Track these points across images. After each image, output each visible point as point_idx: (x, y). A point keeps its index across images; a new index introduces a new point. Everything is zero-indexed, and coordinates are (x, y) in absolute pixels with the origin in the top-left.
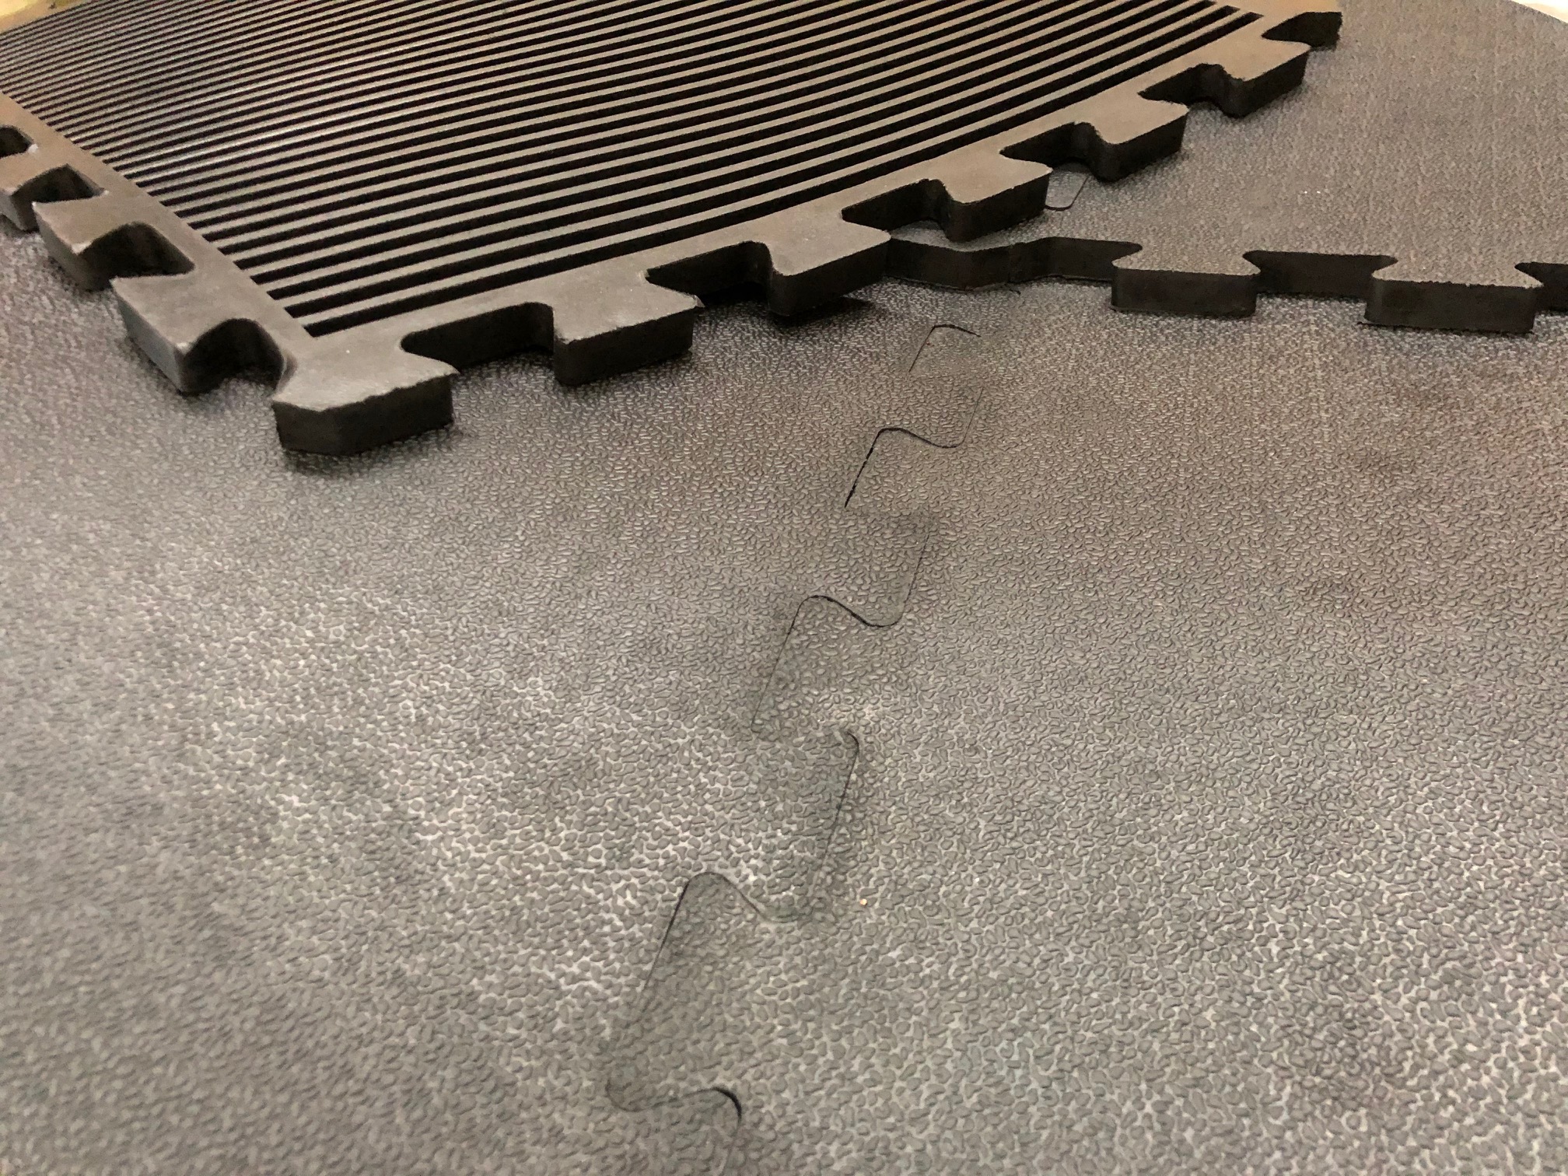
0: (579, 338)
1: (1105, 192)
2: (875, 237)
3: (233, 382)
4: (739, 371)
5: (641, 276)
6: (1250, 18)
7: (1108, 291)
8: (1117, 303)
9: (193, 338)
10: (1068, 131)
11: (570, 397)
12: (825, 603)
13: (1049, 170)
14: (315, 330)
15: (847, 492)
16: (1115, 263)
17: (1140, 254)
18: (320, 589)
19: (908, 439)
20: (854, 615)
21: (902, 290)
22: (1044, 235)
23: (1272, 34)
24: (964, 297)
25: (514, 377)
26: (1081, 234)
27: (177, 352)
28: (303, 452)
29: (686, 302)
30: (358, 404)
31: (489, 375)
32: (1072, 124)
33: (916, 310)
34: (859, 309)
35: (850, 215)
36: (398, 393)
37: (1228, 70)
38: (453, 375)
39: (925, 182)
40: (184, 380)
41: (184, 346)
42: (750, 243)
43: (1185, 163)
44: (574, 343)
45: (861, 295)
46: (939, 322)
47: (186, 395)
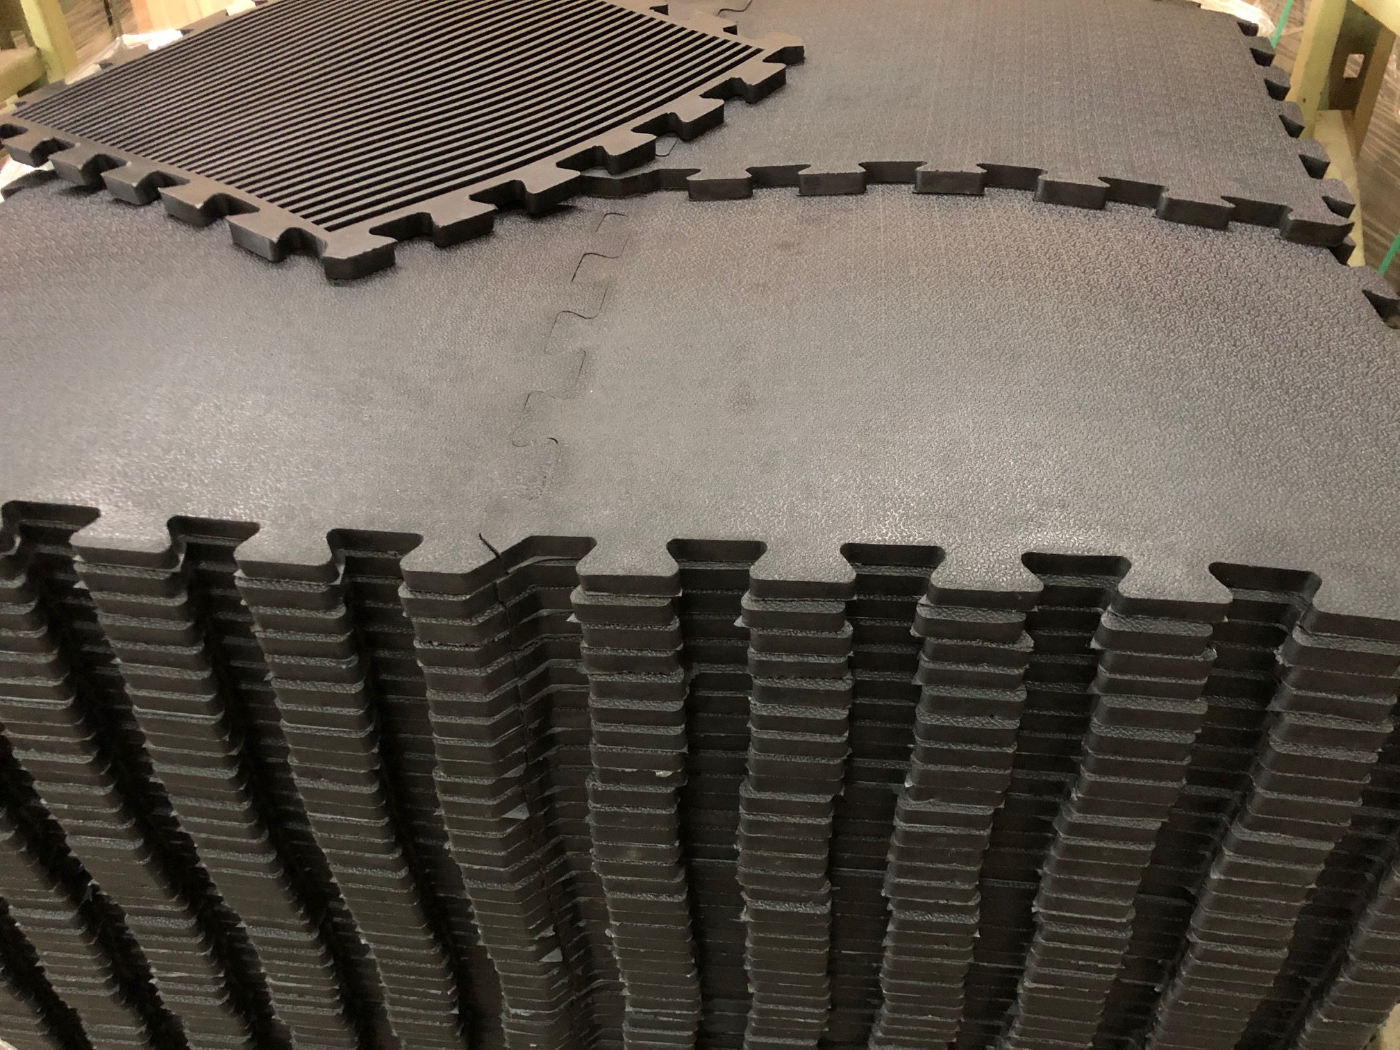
0: (446, 224)
1: (685, 146)
2: (575, 174)
3: (292, 257)
4: (517, 237)
5: (467, 198)
6: (759, 51)
7: (686, 193)
8: (692, 198)
9: (278, 236)
10: (665, 117)
11: (444, 251)
12: (567, 313)
13: (655, 137)
14: (329, 229)
15: (572, 276)
16: (688, 178)
17: (699, 173)
19: (597, 257)
20: (580, 316)
21: (590, 200)
22: (655, 169)
23: (767, 60)
24: (620, 201)
25: (416, 246)
26: (673, 167)
27: (272, 242)
28: (336, 279)
29: (491, 207)
30: (360, 255)
31: (405, 246)
32: (666, 114)
33: (597, 207)
34: (569, 209)
35: (560, 165)
36: (374, 250)
37: (745, 80)
38: (396, 243)
39: (595, 147)
40: (274, 256)
41: (275, 240)
42: (514, 181)
43: (725, 129)
44: (444, 227)
45: (570, 203)
46: (608, 212)
47: (273, 262)
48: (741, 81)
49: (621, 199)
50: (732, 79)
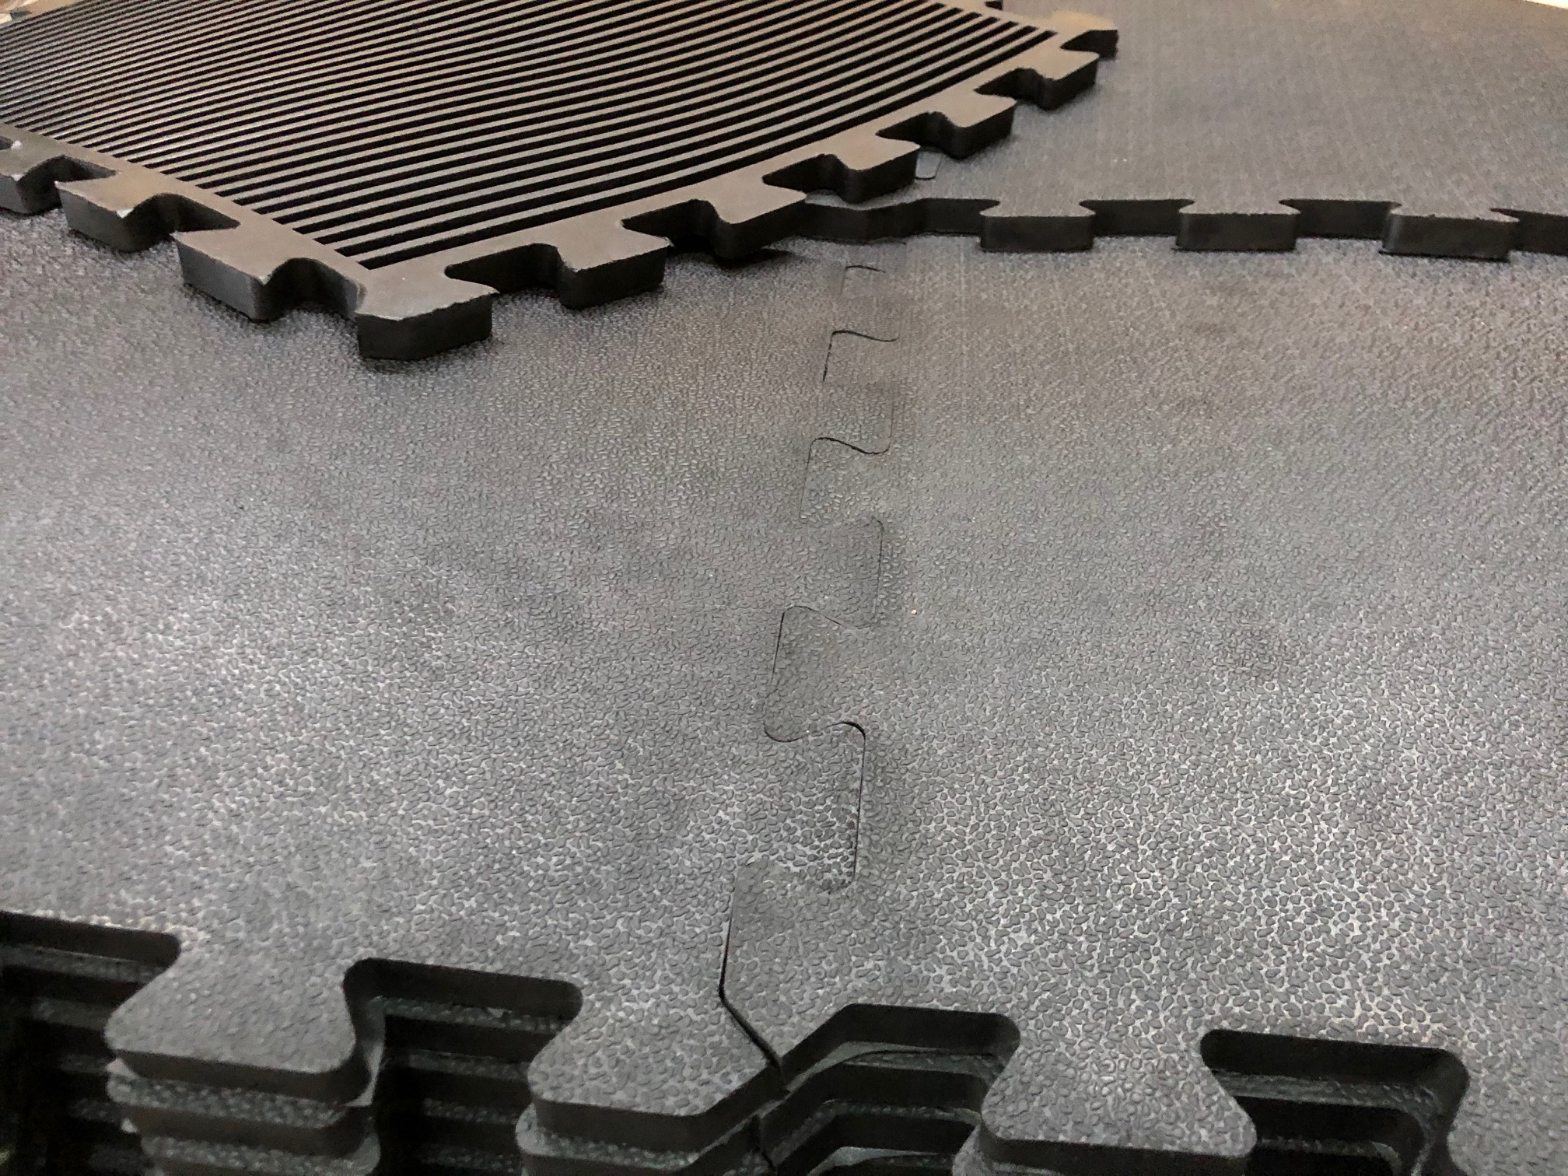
0: (584, 268)
1: (958, 167)
2: (795, 196)
3: (294, 313)
5: (618, 224)
6: (1047, 35)
7: (978, 240)
8: (986, 247)
9: (270, 271)
10: (923, 119)
11: (579, 316)
12: (829, 442)
13: (918, 147)
14: (370, 264)
15: (822, 371)
16: (982, 213)
17: (999, 207)
19: (855, 337)
20: (854, 448)
21: (812, 245)
22: (919, 197)
23: (1070, 46)
24: (862, 247)
25: (528, 304)
26: (949, 195)
27: (256, 282)
28: (378, 359)
29: (661, 243)
30: (428, 315)
33: (827, 255)
35: (769, 180)
36: (456, 306)
37: (1040, 72)
38: (494, 295)
39: (821, 157)
40: (260, 309)
41: (263, 278)
42: (696, 201)
44: (582, 272)
46: (850, 264)
47: (258, 322)
48: (1031, 74)
49: (863, 244)
50: (1019, 71)
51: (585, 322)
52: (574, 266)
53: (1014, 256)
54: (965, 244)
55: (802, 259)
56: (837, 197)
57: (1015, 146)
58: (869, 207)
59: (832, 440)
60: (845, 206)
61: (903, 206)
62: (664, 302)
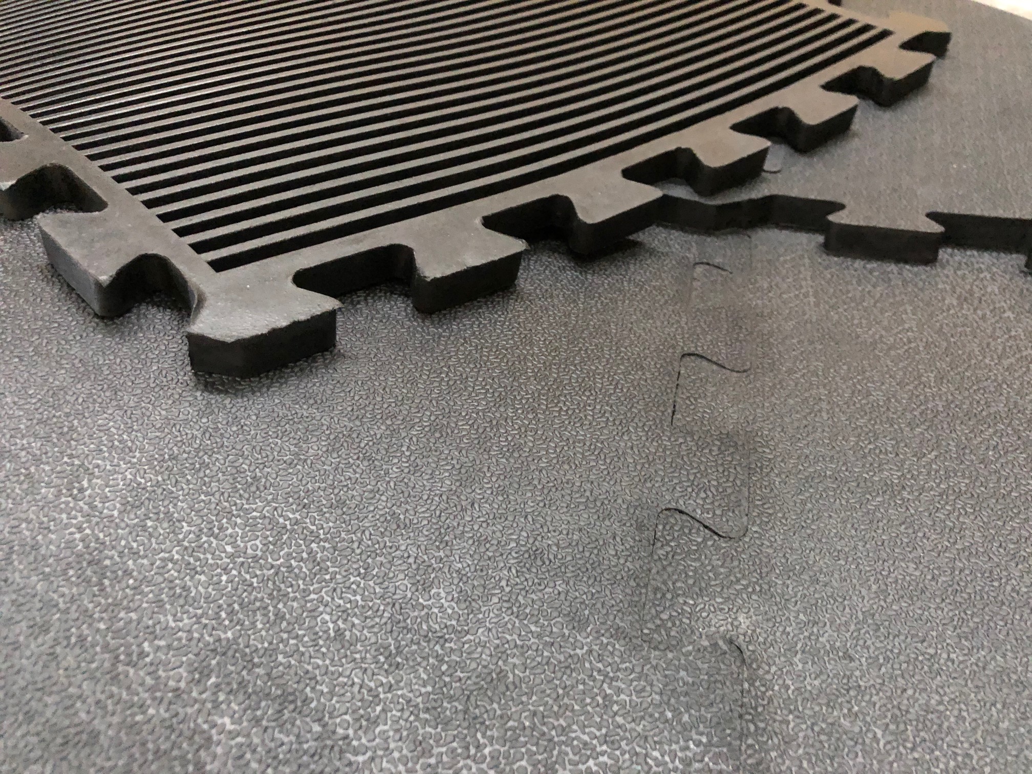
0: (438, 276)
1: (803, 160)
2: (648, 193)
3: (143, 307)
4: (556, 301)
5: (478, 221)
6: (884, 34)
7: (821, 239)
8: (828, 248)
9: (113, 272)
10: (774, 113)
11: (427, 323)
12: (678, 516)
13: (767, 144)
14: (219, 266)
15: (670, 411)
16: (831, 218)
17: (845, 212)
18: (235, 504)
19: (705, 363)
20: (706, 527)
21: (663, 232)
22: (767, 193)
23: (906, 46)
25: (379, 305)
26: (795, 193)
27: (98, 284)
28: (210, 373)
29: (518, 245)
30: (263, 335)
31: (359, 303)
32: (776, 109)
33: (678, 249)
35: (628, 174)
36: (296, 325)
37: (880, 71)
38: (340, 307)
39: (679, 150)
40: (103, 307)
42: (558, 196)
43: (856, 139)
44: (435, 280)
46: (697, 260)
47: (102, 318)
48: (873, 72)
49: (710, 235)
50: (861, 69)
51: (432, 330)
52: (427, 274)
53: (859, 264)
54: (808, 242)
55: (652, 252)
56: (689, 188)
57: (855, 143)
58: (718, 201)
59: (681, 512)
60: (696, 198)
61: (751, 201)
62: (516, 307)
